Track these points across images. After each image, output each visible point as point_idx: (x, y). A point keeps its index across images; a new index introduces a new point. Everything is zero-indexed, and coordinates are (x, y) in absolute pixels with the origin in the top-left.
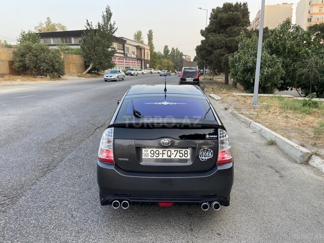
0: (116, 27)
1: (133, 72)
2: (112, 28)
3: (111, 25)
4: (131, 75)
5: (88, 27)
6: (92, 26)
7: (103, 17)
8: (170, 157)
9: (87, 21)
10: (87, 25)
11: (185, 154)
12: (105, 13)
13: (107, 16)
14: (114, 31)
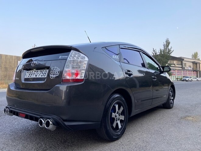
0: (172, 50)
1: (187, 79)
2: (169, 51)
3: (169, 49)
4: (187, 81)
5: (154, 52)
6: (156, 51)
7: (164, 45)
8: (36, 76)
9: (153, 49)
10: (153, 52)
11: (45, 73)
12: (165, 43)
13: (167, 45)
14: (171, 53)
